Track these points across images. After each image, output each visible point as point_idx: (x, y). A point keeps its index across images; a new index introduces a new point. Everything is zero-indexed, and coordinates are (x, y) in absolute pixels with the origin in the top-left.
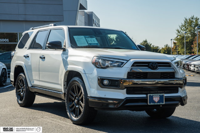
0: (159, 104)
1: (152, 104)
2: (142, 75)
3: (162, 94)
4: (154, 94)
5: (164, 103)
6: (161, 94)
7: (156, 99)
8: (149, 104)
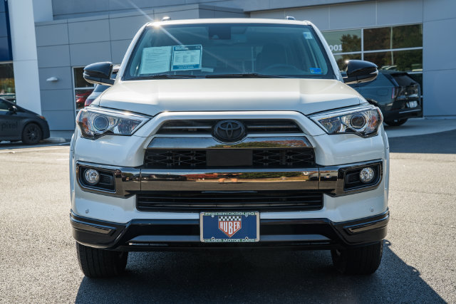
0: (238, 240)
1: (214, 240)
2: (192, 158)
3: (252, 214)
4: (220, 214)
5: (258, 239)
6: (247, 214)
7: (230, 225)
8: (202, 240)
